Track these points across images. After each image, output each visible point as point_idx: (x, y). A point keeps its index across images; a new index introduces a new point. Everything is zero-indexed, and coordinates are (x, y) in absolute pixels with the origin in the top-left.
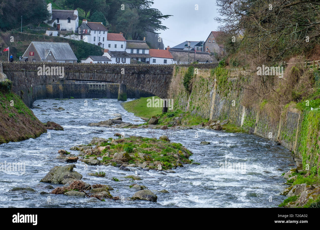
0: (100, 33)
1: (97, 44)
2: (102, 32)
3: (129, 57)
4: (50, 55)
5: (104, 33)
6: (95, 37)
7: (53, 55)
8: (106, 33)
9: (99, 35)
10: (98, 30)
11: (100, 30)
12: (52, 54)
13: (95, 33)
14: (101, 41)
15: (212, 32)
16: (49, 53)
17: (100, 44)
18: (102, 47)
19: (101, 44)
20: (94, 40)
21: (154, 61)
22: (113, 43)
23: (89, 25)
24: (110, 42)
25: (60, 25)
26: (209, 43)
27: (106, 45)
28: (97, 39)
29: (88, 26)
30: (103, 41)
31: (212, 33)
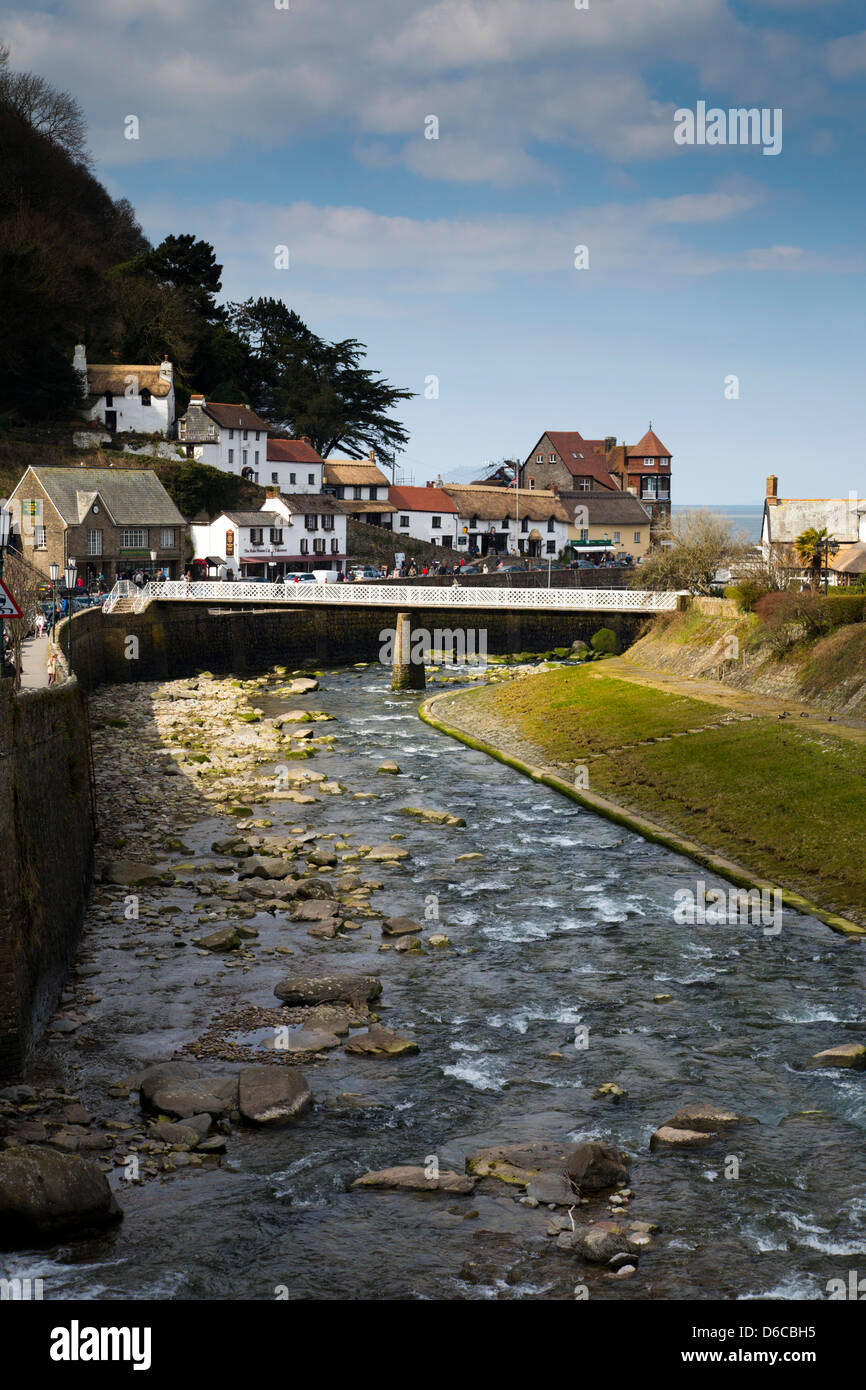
0: (245, 439)
1: (238, 472)
2: (252, 436)
3: (342, 514)
4: (96, 510)
5: (257, 439)
6: (231, 451)
7: (106, 513)
8: (264, 437)
9: (244, 443)
10: (240, 430)
11: (246, 431)
12: (104, 508)
13: (231, 438)
14: (251, 463)
15: (545, 434)
16: (94, 505)
17: (247, 472)
18: (254, 481)
19: (251, 472)
20: (231, 461)
21: (405, 522)
22: (284, 470)
23: (211, 410)
24: (277, 467)
25: (118, 414)
26: (538, 467)
27: (264, 474)
28: (237, 456)
29: (209, 415)
30: (257, 463)
31: (546, 437)
